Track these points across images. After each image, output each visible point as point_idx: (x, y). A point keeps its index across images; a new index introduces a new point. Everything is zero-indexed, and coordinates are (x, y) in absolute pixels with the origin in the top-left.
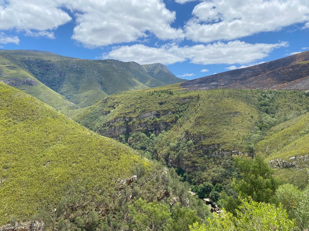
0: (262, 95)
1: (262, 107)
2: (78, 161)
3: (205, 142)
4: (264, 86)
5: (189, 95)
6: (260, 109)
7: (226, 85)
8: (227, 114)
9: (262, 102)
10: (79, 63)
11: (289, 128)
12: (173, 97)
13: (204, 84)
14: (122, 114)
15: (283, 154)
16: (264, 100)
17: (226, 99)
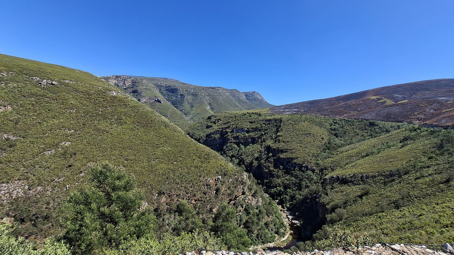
0: (333, 122)
1: (332, 131)
2: (179, 161)
3: (282, 156)
4: (336, 115)
5: (274, 117)
6: (331, 133)
7: (305, 111)
8: (302, 134)
9: (333, 127)
10: (195, 88)
11: (354, 150)
12: (261, 118)
13: (288, 110)
14: (220, 128)
15: (344, 171)
16: (335, 126)
17: (303, 123)
